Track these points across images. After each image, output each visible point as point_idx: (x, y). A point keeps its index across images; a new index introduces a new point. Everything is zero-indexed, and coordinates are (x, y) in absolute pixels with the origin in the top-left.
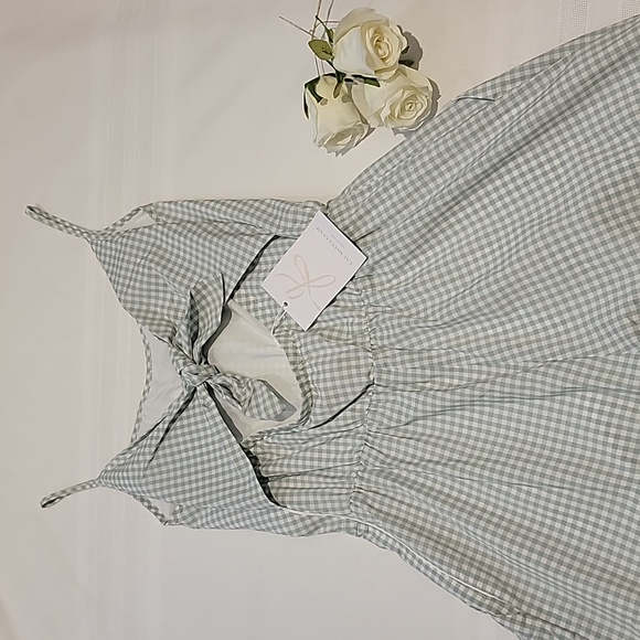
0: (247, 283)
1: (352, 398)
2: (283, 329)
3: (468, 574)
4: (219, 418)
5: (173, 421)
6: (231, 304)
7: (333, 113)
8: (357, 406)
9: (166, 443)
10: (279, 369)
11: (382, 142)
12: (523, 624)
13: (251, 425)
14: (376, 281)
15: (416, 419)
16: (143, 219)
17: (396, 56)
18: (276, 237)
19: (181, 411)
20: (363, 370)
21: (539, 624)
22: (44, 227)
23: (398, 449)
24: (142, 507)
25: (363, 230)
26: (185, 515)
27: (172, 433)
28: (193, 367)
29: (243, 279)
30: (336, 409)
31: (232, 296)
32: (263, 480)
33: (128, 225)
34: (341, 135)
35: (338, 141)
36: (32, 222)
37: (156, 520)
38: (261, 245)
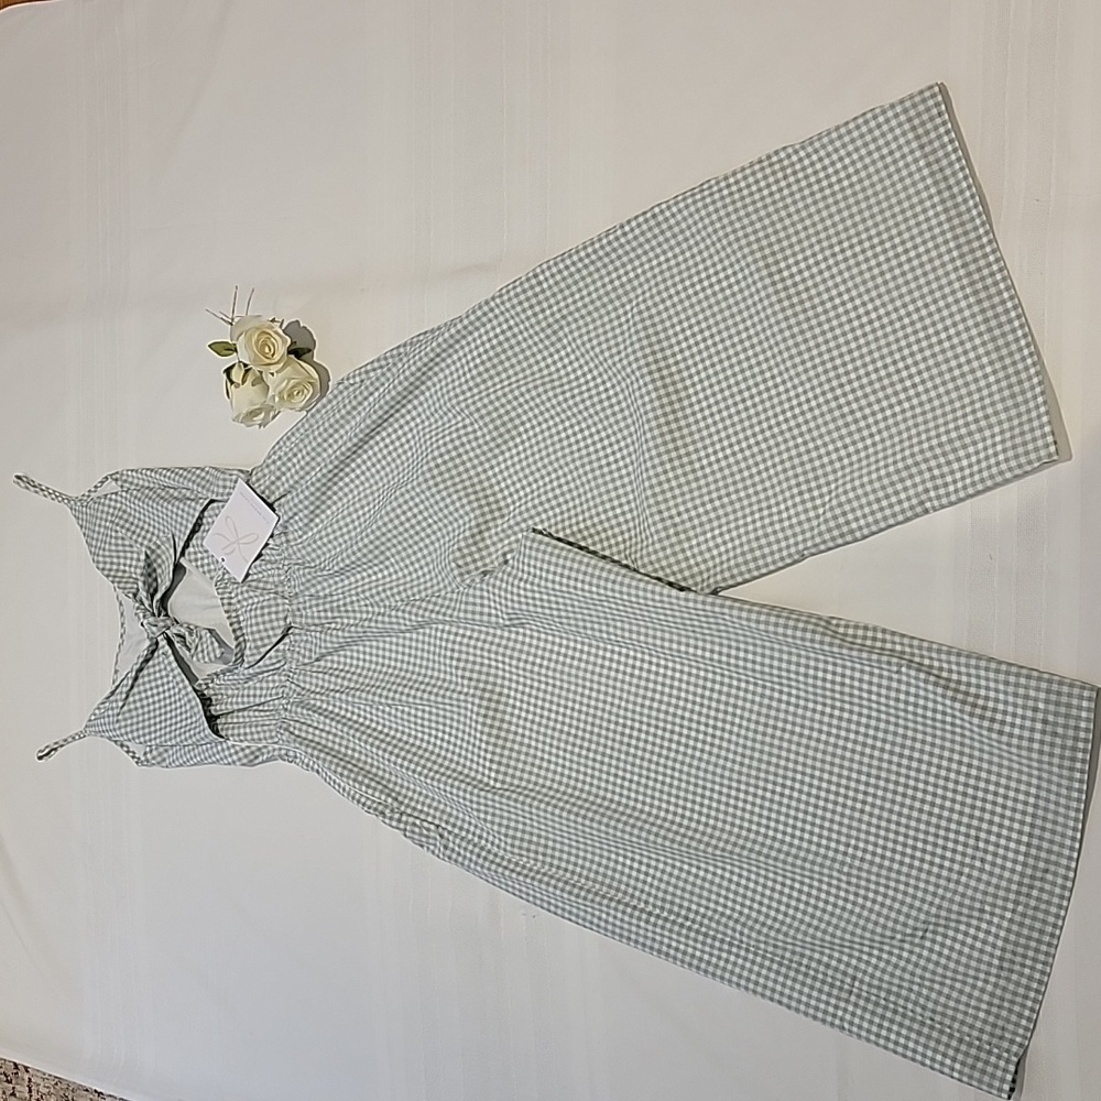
0: (194, 542)
2: (223, 582)
3: (361, 783)
4: (175, 665)
5: (141, 670)
6: (182, 561)
7: (246, 395)
10: (218, 619)
11: (287, 419)
12: (399, 821)
13: (204, 668)
14: (291, 537)
15: (323, 656)
16: (111, 486)
17: (282, 350)
18: (212, 501)
19: (147, 661)
20: (281, 616)
21: (411, 820)
22: (31, 494)
23: (311, 682)
24: (122, 752)
25: (277, 495)
26: (154, 757)
27: (140, 681)
28: (151, 619)
29: (190, 539)
30: (263, 650)
31: (183, 554)
32: (212, 720)
33: (101, 492)
34: (253, 414)
35: (254, 416)
36: (20, 490)
37: (133, 762)
38: (200, 508)
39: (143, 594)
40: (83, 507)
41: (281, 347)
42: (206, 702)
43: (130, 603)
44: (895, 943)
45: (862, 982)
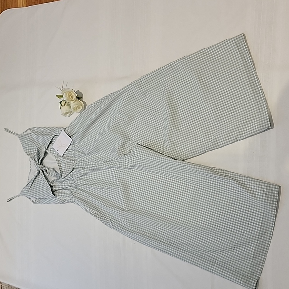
0: (50, 146)
1: (70, 171)
2: (57, 157)
3: (91, 208)
4: (44, 177)
5: (35, 179)
6: (47, 151)
7: (65, 108)
8: (71, 173)
9: (33, 184)
10: (56, 166)
11: (76, 115)
12: (101, 218)
13: (51, 178)
14: (75, 145)
15: (82, 176)
16: (29, 131)
17: (74, 97)
18: (55, 136)
19: (37, 176)
20: (72, 165)
21: (104, 218)
22: (8, 133)
23: (79, 182)
24: (29, 200)
25: (72, 134)
26: (38, 201)
27: (35, 182)
28: (38, 166)
29: (49, 145)
30: (67, 174)
31: (47, 149)
32: (53, 192)
33: (26, 133)
34: (67, 113)
35: (67, 114)
36: (5, 132)
37: (32, 202)
38: (52, 137)
39: (36, 159)
40: (21, 137)
41: (74, 96)
42: (52, 187)
43: (33, 161)
44: (227, 250)
45: (218, 260)
